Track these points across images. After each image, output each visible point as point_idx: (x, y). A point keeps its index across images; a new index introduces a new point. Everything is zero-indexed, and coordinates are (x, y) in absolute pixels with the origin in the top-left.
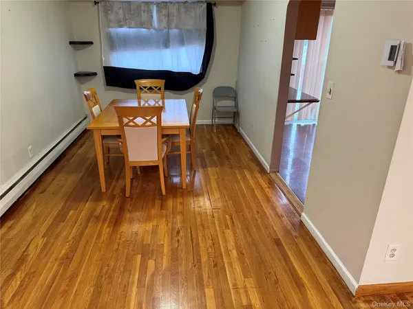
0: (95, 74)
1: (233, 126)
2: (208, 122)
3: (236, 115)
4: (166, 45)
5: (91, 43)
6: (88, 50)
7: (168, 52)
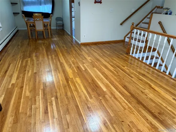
0: (19, 13)
1: (63, 29)
2: (55, 28)
3: (63, 25)
4: (41, 5)
5: (17, 4)
6: (16, 5)
7: (41, 7)
